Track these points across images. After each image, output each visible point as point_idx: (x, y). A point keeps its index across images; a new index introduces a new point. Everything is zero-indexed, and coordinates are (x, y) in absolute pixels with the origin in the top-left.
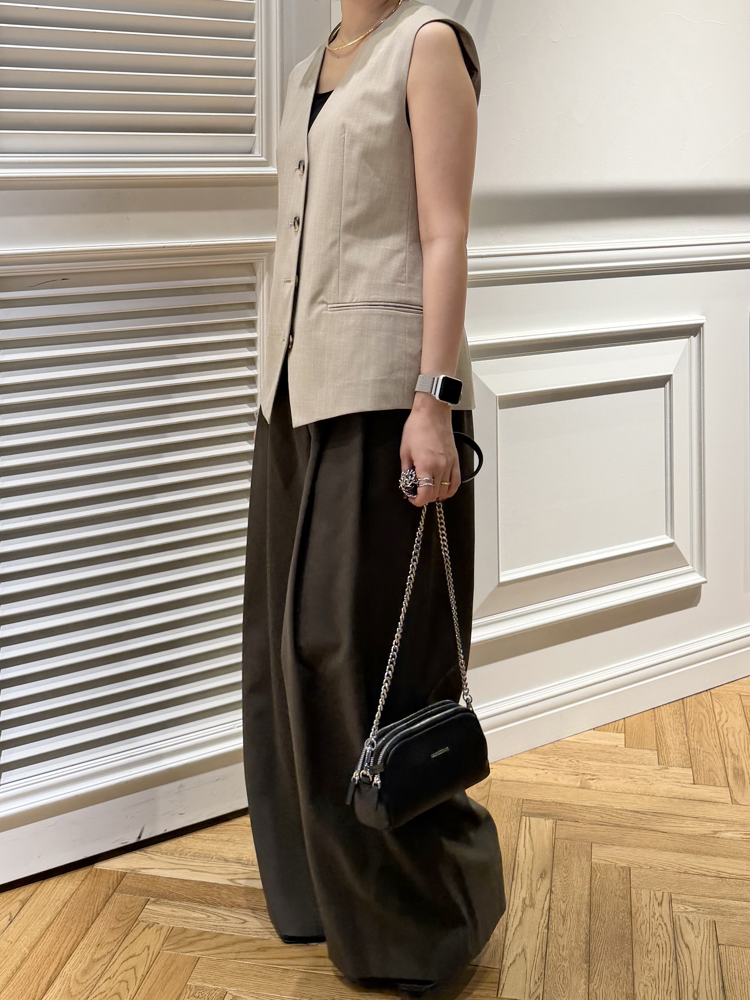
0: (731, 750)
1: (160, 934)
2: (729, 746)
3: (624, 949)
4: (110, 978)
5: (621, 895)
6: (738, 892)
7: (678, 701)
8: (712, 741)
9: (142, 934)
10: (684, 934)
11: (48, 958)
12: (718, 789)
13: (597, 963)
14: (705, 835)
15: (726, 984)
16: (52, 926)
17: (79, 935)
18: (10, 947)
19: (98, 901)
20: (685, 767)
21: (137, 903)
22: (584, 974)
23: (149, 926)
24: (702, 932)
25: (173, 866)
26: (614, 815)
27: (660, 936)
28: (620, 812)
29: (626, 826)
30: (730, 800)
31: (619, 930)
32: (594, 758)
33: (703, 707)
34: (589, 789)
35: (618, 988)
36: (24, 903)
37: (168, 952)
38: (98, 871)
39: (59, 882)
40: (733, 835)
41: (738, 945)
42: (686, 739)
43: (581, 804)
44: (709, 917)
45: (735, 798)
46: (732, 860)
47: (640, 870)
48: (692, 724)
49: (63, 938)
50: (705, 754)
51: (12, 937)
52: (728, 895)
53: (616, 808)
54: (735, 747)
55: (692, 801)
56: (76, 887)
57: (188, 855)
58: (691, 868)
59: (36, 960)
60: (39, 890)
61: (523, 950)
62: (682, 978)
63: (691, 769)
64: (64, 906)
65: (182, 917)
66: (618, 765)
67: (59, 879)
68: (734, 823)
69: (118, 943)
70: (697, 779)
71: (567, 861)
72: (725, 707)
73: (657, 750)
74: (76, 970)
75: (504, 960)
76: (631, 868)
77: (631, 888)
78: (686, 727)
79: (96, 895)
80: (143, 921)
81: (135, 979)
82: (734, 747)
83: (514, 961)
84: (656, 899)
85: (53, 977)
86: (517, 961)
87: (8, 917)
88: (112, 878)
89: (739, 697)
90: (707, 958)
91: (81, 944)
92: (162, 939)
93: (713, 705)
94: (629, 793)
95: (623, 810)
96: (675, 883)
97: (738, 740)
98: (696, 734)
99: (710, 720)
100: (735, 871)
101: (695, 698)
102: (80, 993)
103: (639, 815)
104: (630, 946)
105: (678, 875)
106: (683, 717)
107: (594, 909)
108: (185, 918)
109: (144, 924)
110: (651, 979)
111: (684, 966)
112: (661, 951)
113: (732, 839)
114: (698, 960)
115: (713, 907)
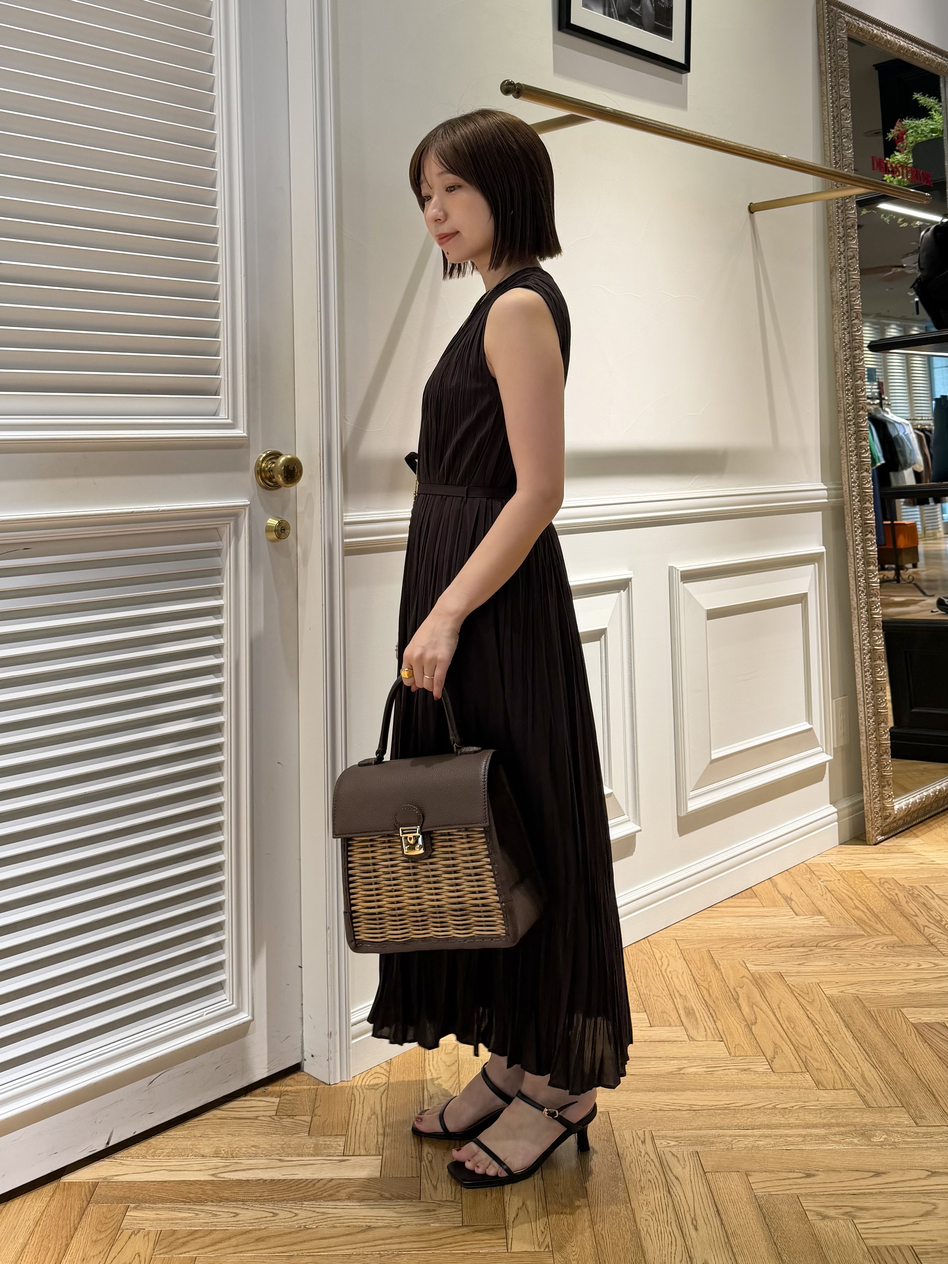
0: (678, 991)
1: (148, 1239)
2: (676, 989)
3: (619, 1189)
5: (605, 1139)
6: (712, 1121)
8: (659, 985)
9: (128, 1241)
10: (671, 1167)
12: (675, 1029)
13: (596, 1206)
14: (671, 1073)
15: (720, 1208)
19: (73, 1215)
20: (640, 1012)
21: (116, 1211)
22: (586, 1217)
23: (135, 1233)
24: (687, 1163)
27: (649, 1171)
30: (687, 1037)
31: (610, 1172)
33: (644, 954)
35: (622, 1226)
37: (161, 1256)
38: (67, 1184)
40: (697, 1070)
41: (723, 1170)
42: (635, 986)
44: (691, 1149)
45: (691, 1035)
46: (701, 1093)
47: (618, 1112)
48: (638, 971)
50: (655, 998)
52: (704, 1125)
54: (681, 987)
55: (652, 1043)
57: (160, 1155)
58: (664, 1105)
61: (523, 1204)
62: (679, 1208)
63: (644, 1014)
65: (169, 1219)
68: (695, 1059)
70: (653, 1021)
72: (664, 952)
75: (507, 1216)
76: (609, 1113)
77: (612, 1131)
78: (633, 974)
80: (128, 1229)
82: (679, 988)
83: (517, 1215)
84: (639, 1138)
86: (520, 1215)
88: (83, 1189)
89: (675, 942)
90: (697, 1187)
93: (652, 951)
96: (652, 1121)
97: (682, 982)
98: (642, 980)
99: (653, 965)
100: (705, 1103)
101: (635, 947)
104: (624, 1185)
105: (654, 1113)
108: (172, 1219)
109: (129, 1232)
110: (649, 1213)
111: (678, 1196)
112: (654, 1186)
113: (696, 1074)
114: (690, 1189)
115: (692, 1139)
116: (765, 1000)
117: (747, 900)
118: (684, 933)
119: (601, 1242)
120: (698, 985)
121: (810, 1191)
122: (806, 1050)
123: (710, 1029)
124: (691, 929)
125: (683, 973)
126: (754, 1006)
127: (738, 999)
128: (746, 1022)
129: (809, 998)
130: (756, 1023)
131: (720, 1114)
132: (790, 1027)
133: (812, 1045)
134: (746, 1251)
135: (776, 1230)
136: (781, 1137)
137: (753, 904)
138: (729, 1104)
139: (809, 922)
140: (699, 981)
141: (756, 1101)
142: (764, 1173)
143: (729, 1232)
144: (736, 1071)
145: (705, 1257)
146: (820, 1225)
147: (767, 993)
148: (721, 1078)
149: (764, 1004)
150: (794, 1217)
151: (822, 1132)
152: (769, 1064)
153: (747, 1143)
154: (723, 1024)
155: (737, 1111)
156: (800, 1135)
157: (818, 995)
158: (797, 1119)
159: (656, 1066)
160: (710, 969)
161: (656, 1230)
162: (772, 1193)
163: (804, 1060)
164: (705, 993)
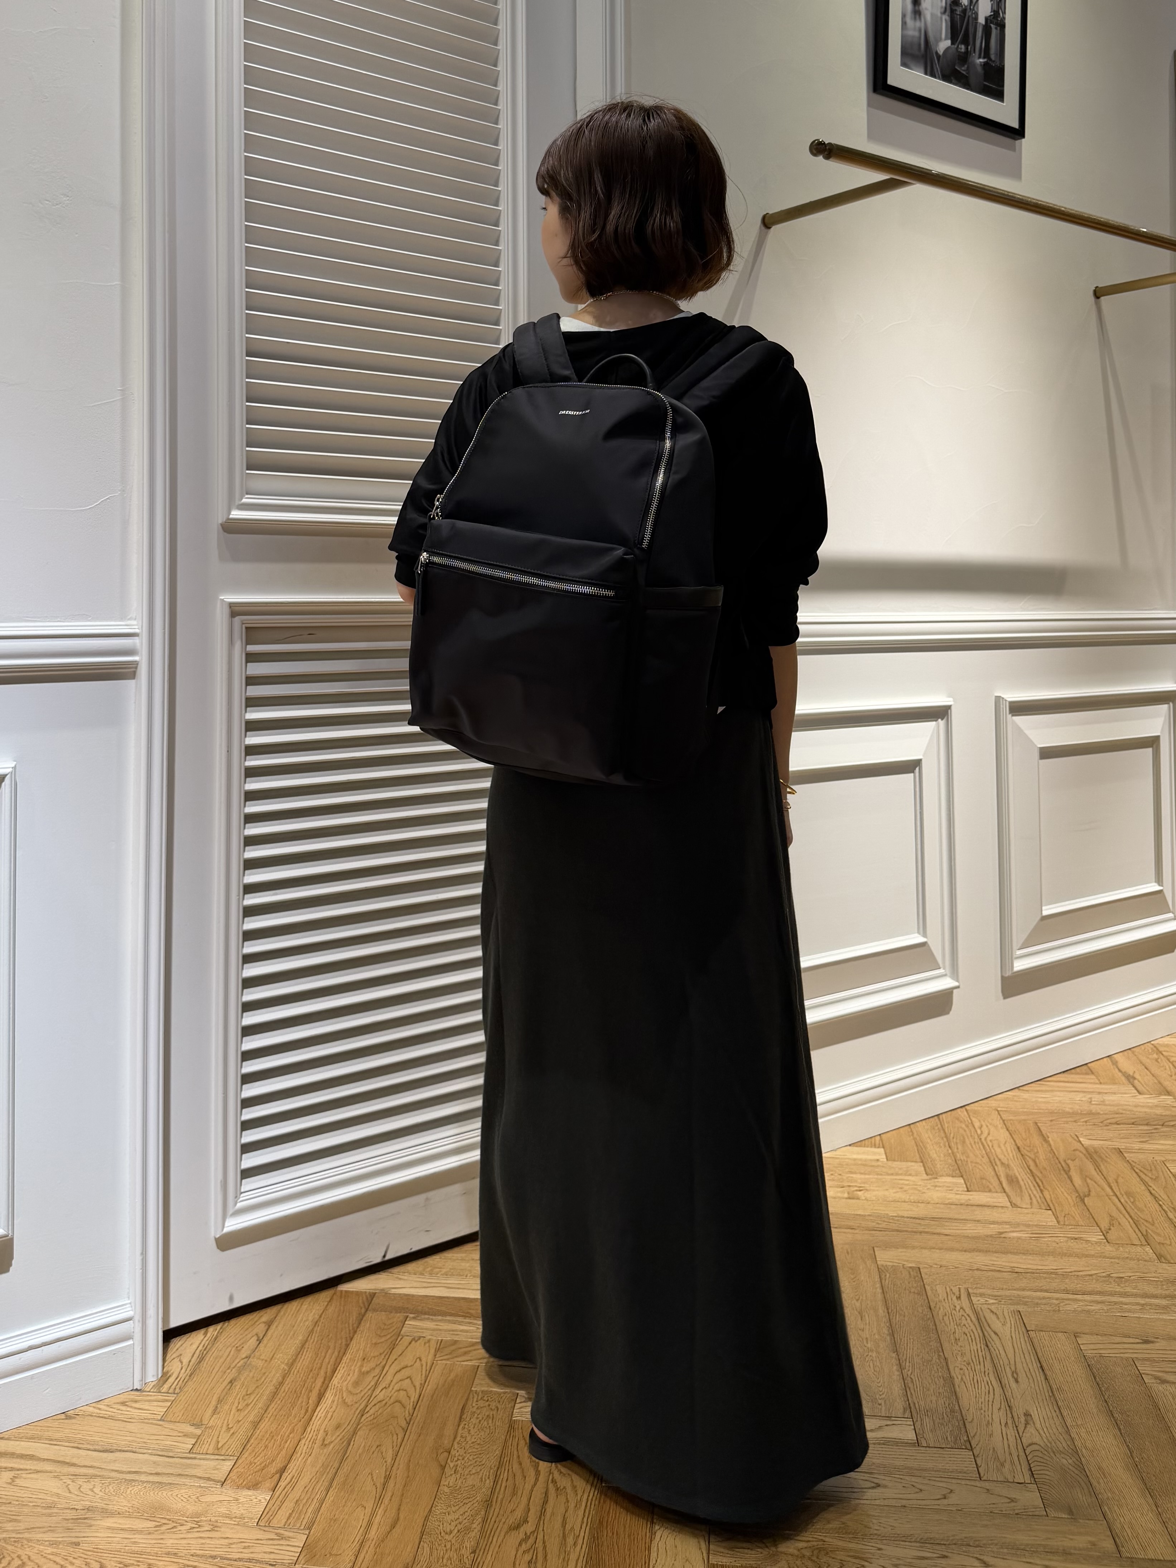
0: (1000, 1160)
1: (429, 1346)
2: (997, 1157)
3: (930, 1338)
4: (385, 1388)
5: (916, 1292)
6: (1037, 1284)
7: (933, 1119)
8: (978, 1153)
9: (409, 1347)
10: (990, 1323)
11: (311, 1374)
12: (995, 1195)
13: (905, 1352)
14: (991, 1236)
15: (1044, 1365)
16: (307, 1344)
17: (340, 1351)
18: (265, 1365)
19: (351, 1319)
20: (955, 1177)
21: (395, 1320)
22: (894, 1361)
23: (415, 1340)
24: (1008, 1321)
25: (425, 1285)
26: (891, 1221)
27: (965, 1325)
28: (897, 1218)
29: (906, 1231)
30: (1009, 1204)
31: (921, 1322)
32: (857, 1171)
33: (961, 1122)
34: (858, 1199)
35: (933, 1372)
36: (269, 1324)
37: (444, 1362)
38: (343, 1293)
39: (302, 1304)
40: (1020, 1235)
41: (1048, 1330)
42: (950, 1151)
43: (853, 1213)
44: (1012, 1308)
45: (1014, 1202)
46: (1024, 1257)
47: (930, 1269)
48: (953, 1138)
49: (323, 1354)
50: (974, 1165)
51: (265, 1356)
52: (1027, 1287)
53: (891, 1215)
54: (1003, 1156)
55: (970, 1206)
56: (322, 1308)
57: (440, 1274)
58: (981, 1265)
59: (298, 1375)
60: (282, 1313)
62: (998, 1362)
63: (961, 1178)
64: (315, 1326)
65: (449, 1331)
66: (884, 1177)
67: (301, 1303)
68: (1018, 1225)
69: (385, 1356)
70: (970, 1186)
71: (852, 1264)
72: (984, 1121)
73: (922, 1162)
74: (346, 1383)
76: (921, 1268)
77: (924, 1285)
78: (947, 1141)
79: (347, 1315)
80: (407, 1336)
81: (413, 1388)
82: (1001, 1157)
84: (954, 1294)
85: (322, 1390)
87: (255, 1338)
88: (361, 1298)
89: (997, 1112)
90: (1019, 1343)
91: (345, 1359)
92: (432, 1351)
93: (971, 1120)
94: (902, 1202)
95: (899, 1217)
96: (969, 1279)
97: (1004, 1150)
98: (960, 1147)
99: (971, 1133)
100: (1029, 1266)
101: (951, 1115)
102: (356, 1403)
103: (917, 1220)
104: (937, 1336)
105: (970, 1272)
106: (942, 1131)
107: (890, 1305)
108: (453, 1331)
109: (410, 1339)
110: (965, 1363)
111: (997, 1350)
112: (970, 1338)
113: (1019, 1238)
114: (1010, 1345)
115: (1013, 1298)
116: (1100, 1174)
117: (1082, 1076)
118: (1008, 1104)
119: (911, 1385)
120: (1022, 1155)
121: (1147, 1356)
122: (1147, 1225)
123: (1036, 1197)
124: (1017, 1101)
125: (1005, 1143)
126: (1088, 1179)
127: (1069, 1171)
128: (1078, 1193)
129: (1152, 1175)
130: (1089, 1195)
131: (1045, 1278)
132: (1129, 1202)
133: (1155, 1220)
134: (1073, 1406)
135: (1107, 1389)
136: (1115, 1304)
137: (1089, 1081)
138: (1056, 1269)
139: (1154, 1101)
140: (1024, 1151)
141: (1087, 1269)
142: (1095, 1336)
143: (1054, 1387)
144: (1066, 1239)
145: (1027, 1408)
146: (1159, 1388)
147: (1102, 1167)
148: (1047, 1244)
149: (1098, 1178)
150: (1128, 1379)
151: (1164, 1302)
152: (1104, 1235)
153: (1076, 1307)
154: (1051, 1193)
155: (1065, 1276)
156: (1138, 1304)
157: (1162, 1172)
158: (1134, 1289)
159: (975, 1228)
160: (1036, 1140)
161: (971, 1379)
162: (1103, 1355)
163: (1145, 1233)
164: (1031, 1163)
